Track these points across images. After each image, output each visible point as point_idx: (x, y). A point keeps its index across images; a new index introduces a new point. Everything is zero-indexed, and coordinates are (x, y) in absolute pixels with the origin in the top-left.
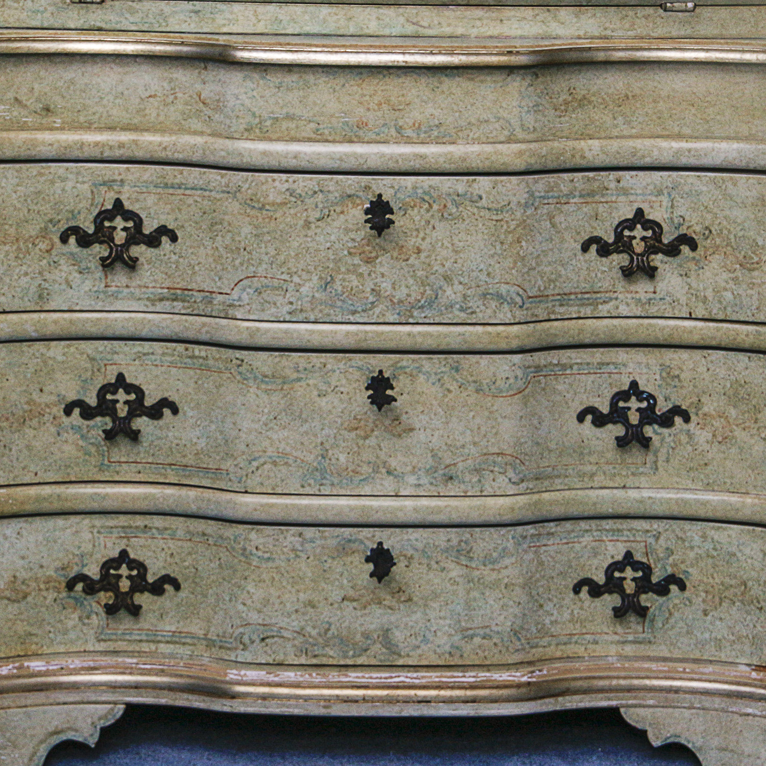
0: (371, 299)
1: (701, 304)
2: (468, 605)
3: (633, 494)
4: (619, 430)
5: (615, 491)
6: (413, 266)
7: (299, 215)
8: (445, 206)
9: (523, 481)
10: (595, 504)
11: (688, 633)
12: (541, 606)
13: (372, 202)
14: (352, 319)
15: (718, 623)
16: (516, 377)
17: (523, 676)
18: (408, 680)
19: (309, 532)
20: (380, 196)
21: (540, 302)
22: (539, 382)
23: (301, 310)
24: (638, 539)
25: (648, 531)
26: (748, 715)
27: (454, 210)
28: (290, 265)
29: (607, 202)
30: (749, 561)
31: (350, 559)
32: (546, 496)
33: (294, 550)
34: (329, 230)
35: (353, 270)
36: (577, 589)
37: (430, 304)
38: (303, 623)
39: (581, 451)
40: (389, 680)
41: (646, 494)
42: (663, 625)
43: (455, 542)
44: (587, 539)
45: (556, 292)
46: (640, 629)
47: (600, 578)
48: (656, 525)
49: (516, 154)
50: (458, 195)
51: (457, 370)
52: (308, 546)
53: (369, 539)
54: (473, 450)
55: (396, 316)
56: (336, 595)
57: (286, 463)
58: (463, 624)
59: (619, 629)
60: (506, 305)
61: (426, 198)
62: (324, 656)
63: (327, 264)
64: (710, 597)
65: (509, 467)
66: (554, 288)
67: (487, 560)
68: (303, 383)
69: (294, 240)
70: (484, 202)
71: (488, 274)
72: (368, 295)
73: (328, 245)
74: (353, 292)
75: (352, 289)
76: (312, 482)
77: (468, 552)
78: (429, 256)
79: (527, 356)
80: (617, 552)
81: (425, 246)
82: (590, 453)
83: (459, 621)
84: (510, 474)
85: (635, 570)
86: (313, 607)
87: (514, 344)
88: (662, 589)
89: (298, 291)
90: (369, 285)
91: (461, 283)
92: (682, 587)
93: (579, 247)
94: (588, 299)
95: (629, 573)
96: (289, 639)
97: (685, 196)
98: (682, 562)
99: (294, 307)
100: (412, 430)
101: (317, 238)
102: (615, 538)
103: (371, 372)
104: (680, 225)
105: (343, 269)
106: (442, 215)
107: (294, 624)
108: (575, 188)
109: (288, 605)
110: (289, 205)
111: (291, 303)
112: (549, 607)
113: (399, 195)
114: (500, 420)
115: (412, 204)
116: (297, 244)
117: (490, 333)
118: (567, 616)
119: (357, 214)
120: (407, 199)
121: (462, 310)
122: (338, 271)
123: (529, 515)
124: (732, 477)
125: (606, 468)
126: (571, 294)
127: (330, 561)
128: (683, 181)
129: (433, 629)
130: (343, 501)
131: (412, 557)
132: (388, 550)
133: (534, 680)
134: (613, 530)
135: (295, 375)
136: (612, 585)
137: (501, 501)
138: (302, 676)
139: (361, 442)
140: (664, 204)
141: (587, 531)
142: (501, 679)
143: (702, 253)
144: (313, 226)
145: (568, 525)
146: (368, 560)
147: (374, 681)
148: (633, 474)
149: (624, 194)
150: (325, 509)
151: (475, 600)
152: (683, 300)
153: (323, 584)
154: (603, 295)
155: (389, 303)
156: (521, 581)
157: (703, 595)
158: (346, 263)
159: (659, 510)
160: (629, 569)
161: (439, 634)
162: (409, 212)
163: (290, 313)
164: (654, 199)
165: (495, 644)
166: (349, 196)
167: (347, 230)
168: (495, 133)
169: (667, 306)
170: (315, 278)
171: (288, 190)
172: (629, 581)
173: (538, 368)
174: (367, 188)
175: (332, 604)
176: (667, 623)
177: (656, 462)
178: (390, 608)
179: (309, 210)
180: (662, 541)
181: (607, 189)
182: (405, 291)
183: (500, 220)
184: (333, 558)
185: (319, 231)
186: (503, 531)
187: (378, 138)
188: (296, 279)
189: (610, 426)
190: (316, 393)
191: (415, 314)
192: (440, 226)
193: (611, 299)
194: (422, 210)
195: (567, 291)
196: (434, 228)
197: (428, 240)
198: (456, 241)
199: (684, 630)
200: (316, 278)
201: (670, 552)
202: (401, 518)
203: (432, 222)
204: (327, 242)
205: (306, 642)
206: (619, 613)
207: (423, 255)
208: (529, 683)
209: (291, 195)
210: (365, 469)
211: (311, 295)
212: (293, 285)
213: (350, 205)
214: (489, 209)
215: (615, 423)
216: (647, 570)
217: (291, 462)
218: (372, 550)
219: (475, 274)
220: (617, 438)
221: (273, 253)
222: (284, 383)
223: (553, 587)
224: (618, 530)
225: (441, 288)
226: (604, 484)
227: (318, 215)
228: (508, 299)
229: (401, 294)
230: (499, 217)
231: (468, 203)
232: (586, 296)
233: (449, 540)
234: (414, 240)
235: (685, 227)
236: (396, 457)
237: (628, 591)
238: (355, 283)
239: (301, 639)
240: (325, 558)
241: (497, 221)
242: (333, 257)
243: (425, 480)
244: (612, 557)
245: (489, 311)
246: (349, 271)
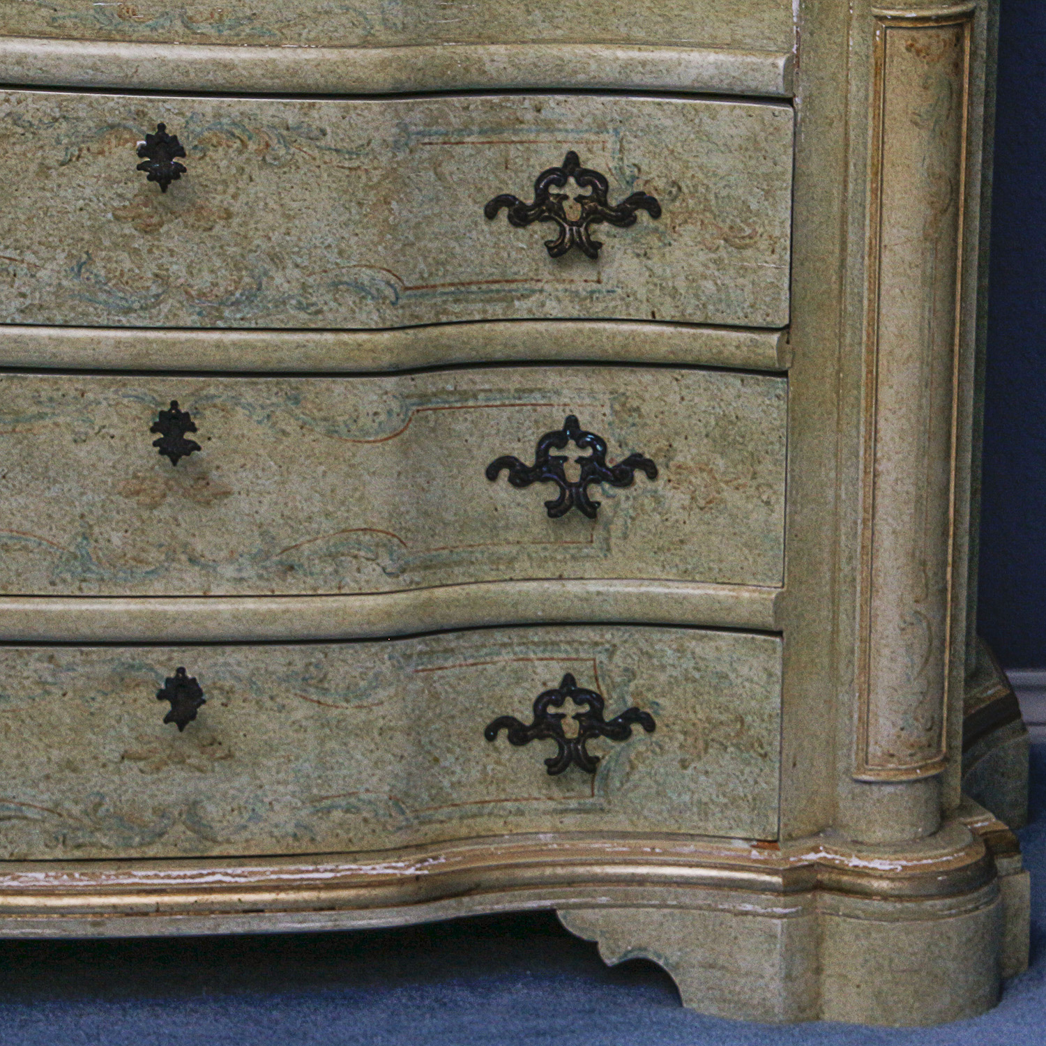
0: (154, 290)
1: (668, 299)
2: (322, 763)
3: (573, 587)
4: (550, 492)
5: (546, 584)
6: (219, 238)
7: (29, 155)
8: (267, 145)
9: (403, 571)
10: (515, 605)
11: (658, 794)
12: (436, 760)
13: (148, 137)
14: (124, 322)
15: (703, 778)
16: (390, 412)
17: (408, 867)
18: (228, 879)
19: (66, 655)
20: (162, 127)
21: (422, 296)
22: (426, 419)
23: (41, 307)
24: (582, 655)
25: (596, 644)
26: (746, 913)
27: (282, 152)
28: (19, 235)
29: (521, 142)
30: (747, 684)
31: (132, 695)
32: (440, 593)
33: (41, 683)
34: (80, 180)
35: (124, 244)
36: (491, 734)
37: (250, 299)
38: (58, 796)
39: (493, 523)
40: (197, 880)
41: (593, 587)
42: (622, 784)
43: (299, 665)
44: (505, 657)
45: (448, 280)
46: (587, 791)
47: (526, 715)
48: (609, 634)
49: (376, 66)
50: (288, 129)
51: (296, 401)
52: (64, 676)
53: (163, 663)
54: (326, 525)
55: (195, 317)
56: (111, 751)
57: (25, 548)
58: (315, 791)
59: (556, 793)
61: (237, 132)
62: (93, 845)
63: (80, 235)
64: (690, 741)
65: (381, 551)
66: (444, 275)
67: (351, 693)
68: (48, 422)
69: (23, 195)
70: (329, 140)
71: (341, 253)
72: (149, 284)
73: (81, 203)
74: (125, 279)
75: (122, 275)
76: (68, 576)
77: (321, 681)
78: (245, 224)
79: (406, 380)
80: (550, 675)
81: (236, 207)
82: (507, 528)
83: (309, 787)
84: (386, 561)
85: (578, 702)
86: (74, 770)
87: (386, 360)
88: (620, 731)
89: (33, 276)
90: (150, 268)
91: (297, 266)
92: (650, 727)
93: (482, 211)
94: (498, 291)
95: (570, 707)
96: (36, 821)
97: (640, 133)
98: (649, 690)
99: (28, 302)
100: (227, 494)
101: (62, 193)
102: (547, 655)
103: (158, 404)
104: (634, 178)
105: (107, 243)
106: (264, 159)
107: (46, 797)
108: (472, 119)
109: (33, 769)
110: (12, 140)
111: (24, 295)
112: (448, 761)
113: (192, 126)
114: (366, 477)
115: (215, 141)
116: (27, 202)
117: (345, 344)
118: (475, 774)
119: (125, 155)
120: (206, 134)
121: (300, 307)
122: (99, 247)
123: (415, 624)
124: (721, 561)
125: (532, 548)
126: (470, 283)
127: (100, 699)
128: (635, 111)
129: (267, 800)
130: (119, 606)
131: (231, 691)
132: (194, 680)
133: (426, 872)
134: (545, 643)
135: (34, 409)
136: (545, 725)
137: (370, 601)
138: (56, 878)
139: (146, 514)
140: (609, 145)
141: (504, 645)
142: (374, 872)
143: (669, 221)
144: (54, 173)
145: (476, 637)
146: (161, 696)
147: (173, 882)
148: (574, 558)
149: (547, 130)
150: (90, 618)
151: (333, 753)
152: (642, 293)
153: (91, 736)
154: (520, 285)
155: (183, 297)
156: (404, 722)
157: (681, 737)
158: (112, 233)
159: (612, 611)
160: (569, 701)
161: (277, 807)
162: (210, 153)
163: (22, 311)
164: (593, 138)
165: (365, 820)
166: (112, 127)
167: (110, 181)
168: (341, 31)
169: (619, 302)
170: (61, 257)
171: (8, 115)
172: (569, 720)
173: (424, 398)
174: (141, 114)
175: (104, 766)
176: (628, 781)
177: (607, 540)
178: (200, 769)
179: (47, 148)
180: (617, 659)
181: (522, 122)
182: (208, 277)
183: (355, 169)
184: (106, 694)
185: (64, 180)
186: (375, 648)
187: (155, 35)
188: (29, 257)
189: (537, 486)
190: (69, 437)
191: (227, 313)
192: (261, 176)
193: (533, 292)
194: (231, 151)
195: (464, 278)
196: (251, 179)
197: (243, 198)
198: (287, 200)
199: (653, 791)
200: (63, 255)
201: (630, 674)
202: (213, 629)
203: (247, 170)
204: (78, 199)
205: (63, 825)
206: (555, 768)
207: (235, 221)
208: (417, 878)
209: (15, 123)
210: (153, 555)
211: (55, 282)
212: (25, 265)
213: (114, 142)
214: (337, 151)
215: (544, 480)
216: (597, 701)
217: (31, 545)
218: (168, 680)
219: (319, 251)
220: (548, 504)
222: (18, 421)
223: (454, 731)
224: (553, 643)
225: (266, 273)
226: (530, 573)
227: (61, 156)
228: (374, 291)
229: (203, 281)
230: (357, 163)
231: (303, 140)
232: (495, 287)
233: (290, 664)
234: (219, 198)
235: (641, 182)
236: (203, 536)
237: (569, 735)
238: (127, 265)
239: (56, 820)
240: (92, 695)
241: (350, 169)
242: (89, 223)
243: (250, 572)
244: (544, 684)
245: (343, 310)
246: (116, 245)
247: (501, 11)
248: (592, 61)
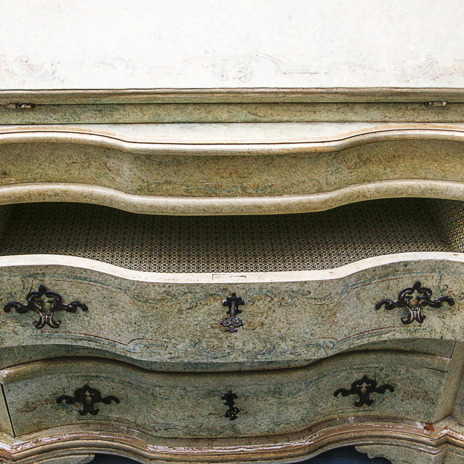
0: (227, 351)
1: (450, 333)
2: (278, 413)
6: (258, 333)
7: (174, 306)
8: (283, 298)
13: (228, 298)
15: (408, 405)
17: (307, 441)
18: (245, 450)
20: (234, 294)
21: (345, 341)
24: (371, 371)
25: (377, 367)
27: (290, 301)
28: (169, 334)
29: (396, 279)
30: (431, 384)
31: (213, 398)
33: (181, 395)
34: (196, 314)
35: (216, 336)
37: (269, 353)
40: (235, 450)
42: (379, 404)
45: (356, 333)
47: (349, 388)
50: (293, 292)
52: (189, 394)
55: (245, 359)
56: (206, 413)
58: (275, 420)
60: (322, 349)
61: (269, 294)
62: (199, 435)
63: (196, 333)
64: (406, 395)
66: (355, 332)
67: (290, 394)
69: (171, 320)
70: (312, 295)
71: (312, 335)
72: (226, 349)
73: (196, 322)
74: (215, 347)
75: (214, 346)
77: (280, 392)
78: (270, 327)
80: (358, 376)
81: (266, 321)
86: (193, 417)
89: (175, 347)
90: (226, 344)
91: (292, 340)
93: (374, 307)
94: (376, 333)
95: (364, 384)
96: (180, 429)
97: (451, 274)
98: (393, 380)
99: (173, 356)
101: (188, 319)
102: (359, 371)
104: (444, 290)
105: (207, 336)
106: (281, 304)
107: (183, 424)
108: (376, 274)
110: (166, 301)
111: (171, 354)
113: (249, 293)
115: (259, 298)
116: (173, 322)
118: (330, 405)
119: (217, 305)
120: (255, 296)
121: (291, 354)
122: (204, 337)
124: (428, 347)
126: (365, 332)
127: (201, 399)
128: (450, 265)
129: (259, 423)
131: (248, 396)
132: (235, 394)
133: (312, 442)
138: (188, 449)
140: (435, 277)
141: (344, 370)
142: (295, 445)
143: (457, 307)
144: (185, 312)
146: (223, 398)
147: (227, 451)
149: (409, 273)
151: (282, 410)
152: (438, 330)
153: (198, 409)
154: (386, 329)
155: (241, 352)
157: (403, 394)
158: (209, 332)
162: (255, 303)
163: (170, 358)
164: (428, 275)
165: (292, 426)
166: (212, 295)
167: (210, 315)
168: (308, 189)
169: (427, 333)
170: (187, 341)
171: (164, 292)
172: (364, 388)
174: (225, 289)
175: (203, 416)
176: (381, 403)
179: (182, 304)
181: (398, 271)
182: (251, 346)
183: (322, 305)
185: (190, 315)
187: (229, 194)
188: (173, 341)
191: (259, 357)
192: (279, 311)
193: (391, 331)
194: (266, 301)
195: (363, 331)
196: (274, 311)
197: (270, 318)
198: (290, 317)
200: (188, 340)
201: (387, 376)
203: (273, 308)
204: (195, 321)
205: (189, 430)
206: (358, 405)
207: (265, 327)
208: (310, 445)
209: (167, 295)
211: (184, 349)
212: (171, 344)
213: (212, 300)
214: (315, 299)
216: (374, 383)
218: (225, 394)
219: (302, 335)
221: (156, 327)
224: (361, 368)
225: (277, 343)
227: (188, 306)
228: (324, 346)
230: (324, 302)
231: (300, 296)
232: (374, 331)
234: (259, 319)
235: (447, 292)
237: (363, 392)
238: (216, 343)
239: (187, 429)
240: (199, 398)
241: (320, 305)
242: (200, 329)
244: (356, 379)
245: (310, 353)
246: (211, 337)
247: (374, 170)
248: (410, 189)
